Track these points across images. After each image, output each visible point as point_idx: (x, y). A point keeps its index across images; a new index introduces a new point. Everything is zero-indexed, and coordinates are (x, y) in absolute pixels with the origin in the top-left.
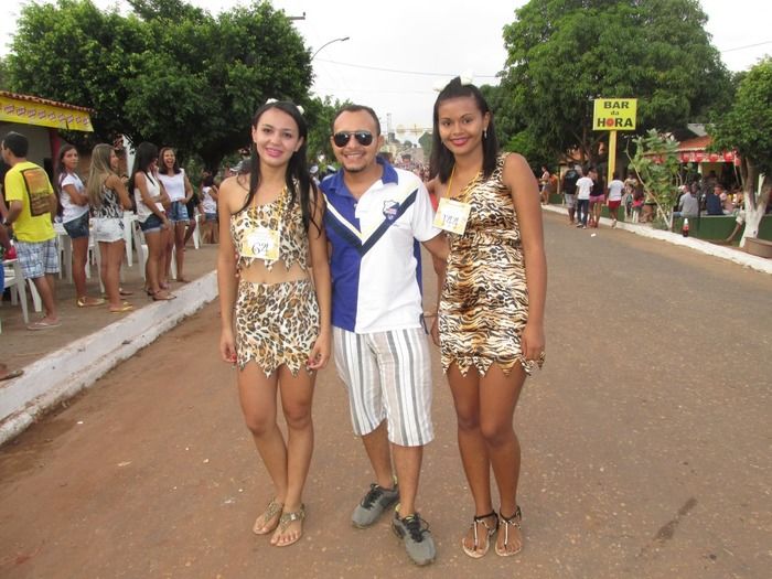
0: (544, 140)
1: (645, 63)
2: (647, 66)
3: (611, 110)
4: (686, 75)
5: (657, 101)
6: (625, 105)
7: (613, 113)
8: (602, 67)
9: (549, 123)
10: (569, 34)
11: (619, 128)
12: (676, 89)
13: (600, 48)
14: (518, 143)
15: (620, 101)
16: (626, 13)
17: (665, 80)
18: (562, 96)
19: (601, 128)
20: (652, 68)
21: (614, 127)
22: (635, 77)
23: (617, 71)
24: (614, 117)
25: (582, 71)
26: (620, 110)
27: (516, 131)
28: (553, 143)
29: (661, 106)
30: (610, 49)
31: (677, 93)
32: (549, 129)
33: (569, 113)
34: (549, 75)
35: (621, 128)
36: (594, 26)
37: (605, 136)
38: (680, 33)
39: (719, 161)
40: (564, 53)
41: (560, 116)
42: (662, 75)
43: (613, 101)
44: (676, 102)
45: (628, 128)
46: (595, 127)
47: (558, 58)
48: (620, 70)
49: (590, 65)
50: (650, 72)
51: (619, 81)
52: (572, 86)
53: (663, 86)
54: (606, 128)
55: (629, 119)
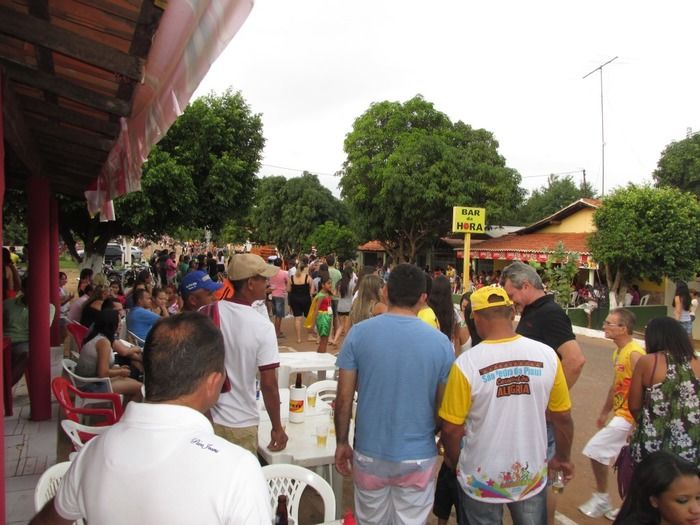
2: (480, 181)
3: (467, 216)
6: (477, 213)
7: (468, 219)
8: (445, 178)
11: (473, 231)
13: (443, 163)
15: (474, 209)
17: (494, 194)
19: (460, 230)
20: (483, 183)
21: (468, 230)
22: (472, 190)
24: (469, 222)
25: (430, 180)
26: (473, 217)
35: (475, 232)
37: (462, 236)
39: (501, 258)
42: (492, 190)
43: (468, 209)
45: (479, 232)
46: (455, 229)
49: (436, 176)
50: (483, 186)
51: (460, 191)
53: (492, 198)
54: (463, 231)
55: (480, 225)
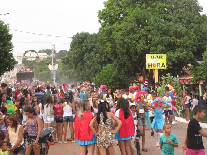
0: (123, 71)
1: (170, 34)
2: (172, 36)
3: (155, 59)
4: (190, 41)
5: (177, 54)
6: (161, 57)
7: (155, 61)
8: (150, 36)
9: (125, 63)
10: (133, 19)
11: (159, 68)
12: (186, 48)
13: (148, 27)
14: (107, 71)
15: (158, 55)
16: (161, 7)
17: (180, 43)
18: (131, 50)
19: (150, 68)
20: (174, 38)
21: (156, 68)
22: (166, 42)
23: (157, 39)
24: (156, 63)
25: (140, 38)
26: (159, 59)
27: (105, 63)
28: (128, 73)
29: (179, 56)
30: (153, 28)
31: (187, 50)
32: (125, 65)
33: (135, 58)
34: (123, 40)
35: (161, 68)
36: (144, 16)
37: (152, 71)
38: (187, 18)
40: (130, 29)
41: (130, 59)
42: (179, 41)
43: (155, 55)
44: (186, 54)
45: (163, 68)
46: (147, 68)
47: (127, 32)
48: (158, 39)
49: (144, 35)
50: (173, 39)
51: (158, 44)
52: (136, 46)
53: (180, 46)
54: (153, 68)
55: (163, 64)
